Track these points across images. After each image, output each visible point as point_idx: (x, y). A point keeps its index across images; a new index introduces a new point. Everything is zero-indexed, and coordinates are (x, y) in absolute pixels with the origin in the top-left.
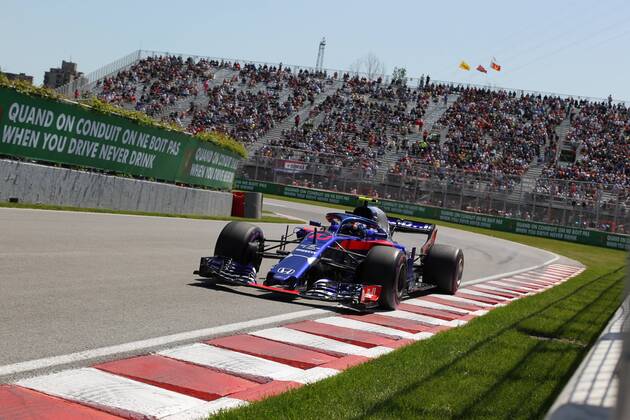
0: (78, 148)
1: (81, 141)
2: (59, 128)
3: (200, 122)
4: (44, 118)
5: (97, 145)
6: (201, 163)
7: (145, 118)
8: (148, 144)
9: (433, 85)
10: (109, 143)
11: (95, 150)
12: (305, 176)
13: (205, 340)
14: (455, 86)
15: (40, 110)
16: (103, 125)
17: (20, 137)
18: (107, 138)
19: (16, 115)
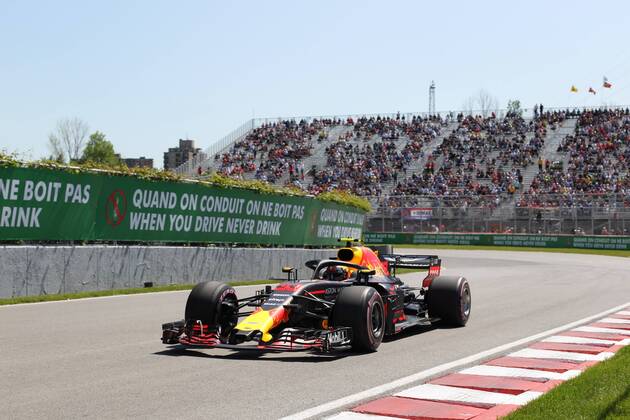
0: (204, 225)
1: (206, 218)
2: (184, 208)
3: (320, 180)
4: (167, 200)
5: (223, 219)
6: (327, 223)
7: (268, 187)
8: (272, 212)
9: (548, 113)
10: (234, 216)
11: (221, 225)
12: (434, 221)
13: (351, 408)
14: (571, 111)
15: (163, 194)
16: (226, 199)
17: (147, 222)
18: (231, 211)
19: (139, 201)
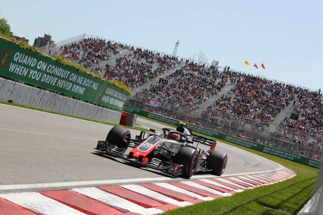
0: (47, 79)
1: (48, 76)
2: (39, 68)
3: (110, 73)
4: (32, 62)
5: (57, 79)
6: (108, 95)
7: (82, 69)
8: (82, 82)
9: (231, 72)
10: (63, 79)
11: (55, 82)
12: (160, 109)
13: (98, 186)
14: (242, 74)
15: (30, 58)
16: (61, 69)
17: (18, 70)
18: (62, 76)
19: (17, 58)
